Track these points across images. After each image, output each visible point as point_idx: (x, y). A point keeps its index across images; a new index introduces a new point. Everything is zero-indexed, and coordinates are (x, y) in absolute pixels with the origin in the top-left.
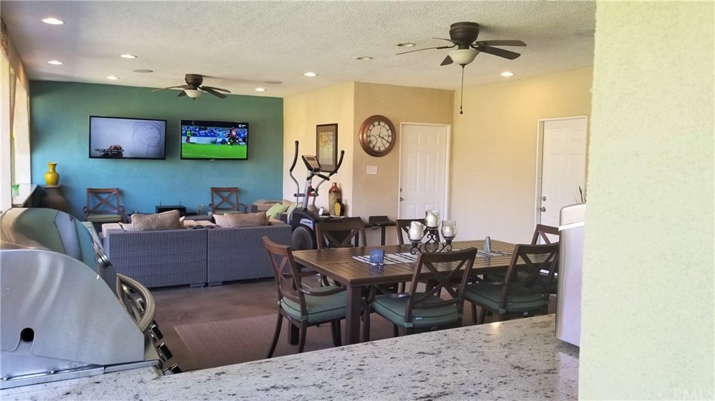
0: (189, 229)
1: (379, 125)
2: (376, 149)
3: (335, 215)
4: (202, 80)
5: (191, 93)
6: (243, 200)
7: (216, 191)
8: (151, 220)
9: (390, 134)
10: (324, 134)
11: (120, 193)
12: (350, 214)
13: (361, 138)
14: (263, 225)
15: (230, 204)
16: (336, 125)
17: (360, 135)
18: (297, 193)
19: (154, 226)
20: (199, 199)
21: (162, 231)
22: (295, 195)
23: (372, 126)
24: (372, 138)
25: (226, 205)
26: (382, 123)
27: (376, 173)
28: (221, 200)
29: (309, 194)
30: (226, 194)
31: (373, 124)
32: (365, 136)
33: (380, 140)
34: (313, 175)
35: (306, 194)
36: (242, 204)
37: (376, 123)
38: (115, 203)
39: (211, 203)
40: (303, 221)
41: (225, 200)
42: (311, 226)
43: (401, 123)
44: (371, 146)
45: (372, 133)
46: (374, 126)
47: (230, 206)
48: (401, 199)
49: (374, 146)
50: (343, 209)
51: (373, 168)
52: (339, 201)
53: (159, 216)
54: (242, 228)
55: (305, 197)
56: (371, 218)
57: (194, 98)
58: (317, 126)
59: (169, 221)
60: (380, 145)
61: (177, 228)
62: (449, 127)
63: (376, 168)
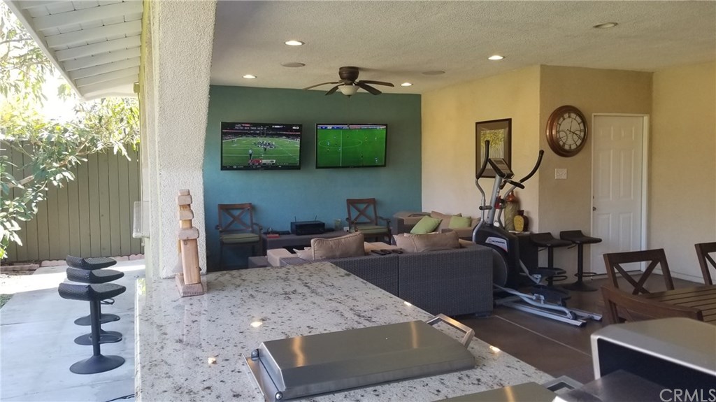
0: (377, 256)
1: (569, 117)
2: (567, 147)
3: (514, 230)
4: (358, 73)
5: (345, 90)
6: (381, 213)
7: (352, 203)
8: (334, 247)
9: (582, 128)
10: (488, 131)
11: (252, 208)
12: (536, 229)
13: (548, 134)
15: (367, 217)
16: (509, 121)
17: (548, 131)
18: (483, 205)
19: (338, 254)
20: (334, 213)
22: (481, 208)
23: (562, 119)
24: (562, 134)
25: (363, 219)
26: (573, 115)
27: (565, 177)
28: (358, 213)
29: (496, 206)
30: (362, 206)
31: (563, 116)
32: (554, 132)
33: (570, 136)
34: (505, 182)
35: (492, 205)
36: (381, 218)
37: (566, 116)
38: (248, 221)
39: (347, 217)
40: (490, 240)
41: (362, 213)
42: (504, 246)
43: (593, 114)
44: (561, 143)
45: (561, 128)
46: (564, 119)
47: (368, 221)
48: (594, 209)
49: (564, 143)
50: (527, 223)
51: (561, 170)
52: (521, 213)
53: (343, 240)
54: (434, 252)
55: (491, 211)
56: (563, 234)
57: (349, 96)
58: (477, 123)
59: (354, 247)
60: (570, 142)
61: (362, 255)
62: (646, 118)
63: (565, 171)
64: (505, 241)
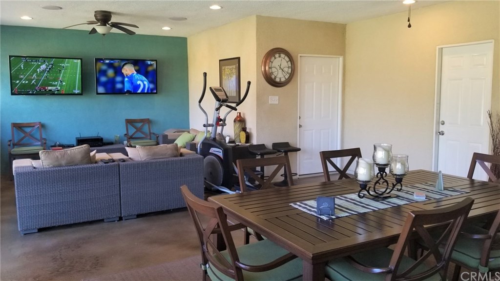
0: (100, 164)
1: (280, 57)
2: (278, 80)
3: (240, 142)
4: (111, 16)
5: (100, 29)
6: (155, 130)
7: (130, 122)
8: (60, 157)
9: (290, 65)
10: (227, 67)
11: (43, 126)
12: (255, 141)
13: (263, 69)
14: (175, 156)
15: (143, 133)
16: (239, 58)
17: (263, 67)
18: (206, 123)
19: (63, 162)
20: (113, 130)
21: (71, 167)
22: (204, 126)
23: (273, 58)
24: (274, 70)
25: (139, 135)
26: (283, 56)
27: (277, 102)
28: (135, 130)
29: (217, 124)
30: (139, 125)
31: (274, 56)
32: (267, 68)
33: (280, 71)
34: (221, 106)
35: (214, 124)
36: (154, 134)
37: (277, 56)
38: (38, 136)
39: (126, 133)
40: (212, 150)
41: (139, 130)
42: (221, 155)
43: (299, 55)
44: (273, 77)
45: (273, 65)
46: (275, 58)
47: (143, 136)
48: (300, 126)
49: (275, 77)
50: (248, 138)
51: (274, 97)
52: (244, 129)
53: (69, 152)
54: (154, 161)
55: (214, 127)
56: (274, 145)
57: (104, 34)
58: (220, 61)
59: (79, 157)
60: (280, 76)
61: (88, 163)
62: (341, 59)
63: (277, 98)
64: (221, 151)
